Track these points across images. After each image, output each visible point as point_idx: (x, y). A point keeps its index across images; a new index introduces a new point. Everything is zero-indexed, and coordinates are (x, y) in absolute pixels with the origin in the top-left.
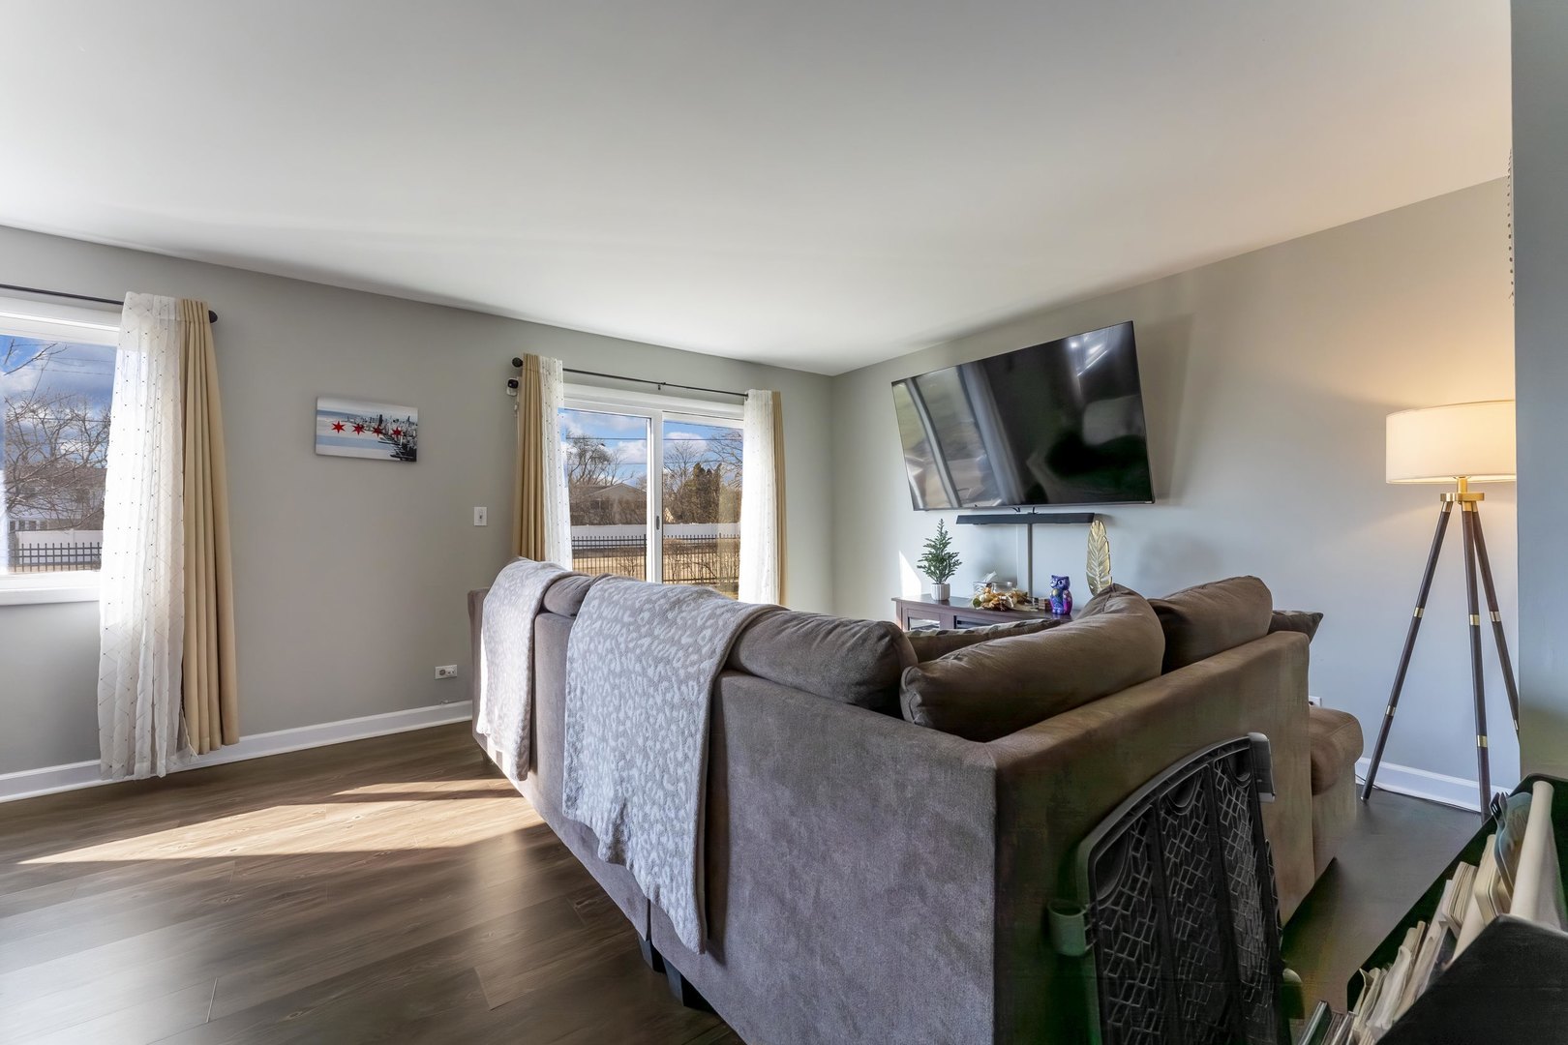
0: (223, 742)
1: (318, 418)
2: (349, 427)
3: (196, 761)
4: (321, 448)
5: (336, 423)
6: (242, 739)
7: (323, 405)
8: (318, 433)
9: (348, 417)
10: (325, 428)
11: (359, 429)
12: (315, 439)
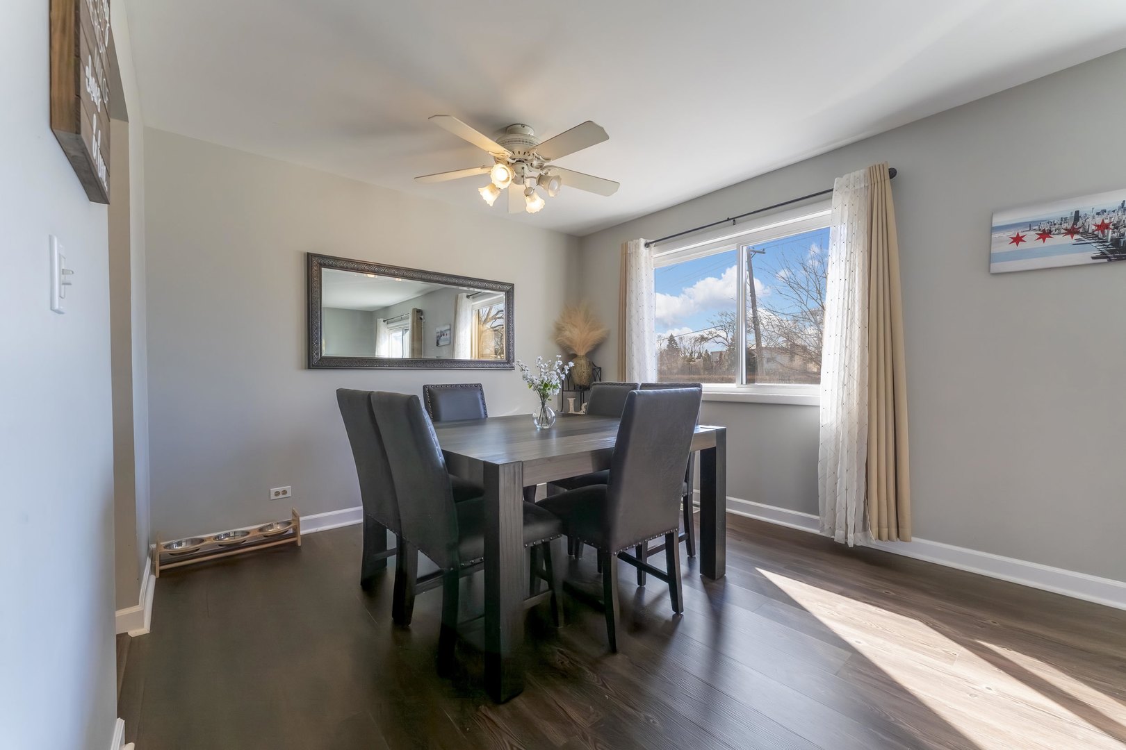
0: (898, 536)
1: (993, 236)
2: (1031, 237)
3: (873, 543)
4: (997, 267)
5: (1015, 236)
6: (914, 539)
7: (999, 220)
8: (993, 251)
9: (1030, 225)
10: (1002, 244)
11: (1045, 235)
12: (990, 258)
